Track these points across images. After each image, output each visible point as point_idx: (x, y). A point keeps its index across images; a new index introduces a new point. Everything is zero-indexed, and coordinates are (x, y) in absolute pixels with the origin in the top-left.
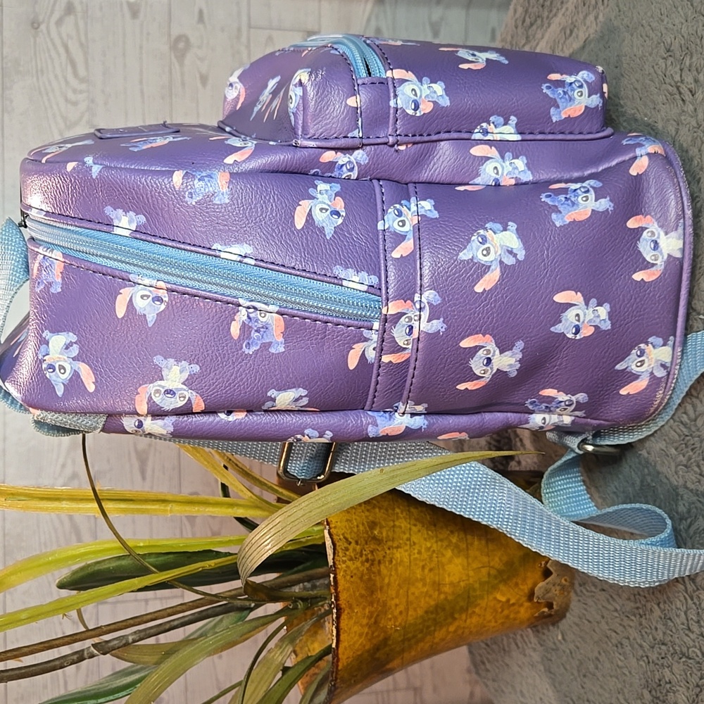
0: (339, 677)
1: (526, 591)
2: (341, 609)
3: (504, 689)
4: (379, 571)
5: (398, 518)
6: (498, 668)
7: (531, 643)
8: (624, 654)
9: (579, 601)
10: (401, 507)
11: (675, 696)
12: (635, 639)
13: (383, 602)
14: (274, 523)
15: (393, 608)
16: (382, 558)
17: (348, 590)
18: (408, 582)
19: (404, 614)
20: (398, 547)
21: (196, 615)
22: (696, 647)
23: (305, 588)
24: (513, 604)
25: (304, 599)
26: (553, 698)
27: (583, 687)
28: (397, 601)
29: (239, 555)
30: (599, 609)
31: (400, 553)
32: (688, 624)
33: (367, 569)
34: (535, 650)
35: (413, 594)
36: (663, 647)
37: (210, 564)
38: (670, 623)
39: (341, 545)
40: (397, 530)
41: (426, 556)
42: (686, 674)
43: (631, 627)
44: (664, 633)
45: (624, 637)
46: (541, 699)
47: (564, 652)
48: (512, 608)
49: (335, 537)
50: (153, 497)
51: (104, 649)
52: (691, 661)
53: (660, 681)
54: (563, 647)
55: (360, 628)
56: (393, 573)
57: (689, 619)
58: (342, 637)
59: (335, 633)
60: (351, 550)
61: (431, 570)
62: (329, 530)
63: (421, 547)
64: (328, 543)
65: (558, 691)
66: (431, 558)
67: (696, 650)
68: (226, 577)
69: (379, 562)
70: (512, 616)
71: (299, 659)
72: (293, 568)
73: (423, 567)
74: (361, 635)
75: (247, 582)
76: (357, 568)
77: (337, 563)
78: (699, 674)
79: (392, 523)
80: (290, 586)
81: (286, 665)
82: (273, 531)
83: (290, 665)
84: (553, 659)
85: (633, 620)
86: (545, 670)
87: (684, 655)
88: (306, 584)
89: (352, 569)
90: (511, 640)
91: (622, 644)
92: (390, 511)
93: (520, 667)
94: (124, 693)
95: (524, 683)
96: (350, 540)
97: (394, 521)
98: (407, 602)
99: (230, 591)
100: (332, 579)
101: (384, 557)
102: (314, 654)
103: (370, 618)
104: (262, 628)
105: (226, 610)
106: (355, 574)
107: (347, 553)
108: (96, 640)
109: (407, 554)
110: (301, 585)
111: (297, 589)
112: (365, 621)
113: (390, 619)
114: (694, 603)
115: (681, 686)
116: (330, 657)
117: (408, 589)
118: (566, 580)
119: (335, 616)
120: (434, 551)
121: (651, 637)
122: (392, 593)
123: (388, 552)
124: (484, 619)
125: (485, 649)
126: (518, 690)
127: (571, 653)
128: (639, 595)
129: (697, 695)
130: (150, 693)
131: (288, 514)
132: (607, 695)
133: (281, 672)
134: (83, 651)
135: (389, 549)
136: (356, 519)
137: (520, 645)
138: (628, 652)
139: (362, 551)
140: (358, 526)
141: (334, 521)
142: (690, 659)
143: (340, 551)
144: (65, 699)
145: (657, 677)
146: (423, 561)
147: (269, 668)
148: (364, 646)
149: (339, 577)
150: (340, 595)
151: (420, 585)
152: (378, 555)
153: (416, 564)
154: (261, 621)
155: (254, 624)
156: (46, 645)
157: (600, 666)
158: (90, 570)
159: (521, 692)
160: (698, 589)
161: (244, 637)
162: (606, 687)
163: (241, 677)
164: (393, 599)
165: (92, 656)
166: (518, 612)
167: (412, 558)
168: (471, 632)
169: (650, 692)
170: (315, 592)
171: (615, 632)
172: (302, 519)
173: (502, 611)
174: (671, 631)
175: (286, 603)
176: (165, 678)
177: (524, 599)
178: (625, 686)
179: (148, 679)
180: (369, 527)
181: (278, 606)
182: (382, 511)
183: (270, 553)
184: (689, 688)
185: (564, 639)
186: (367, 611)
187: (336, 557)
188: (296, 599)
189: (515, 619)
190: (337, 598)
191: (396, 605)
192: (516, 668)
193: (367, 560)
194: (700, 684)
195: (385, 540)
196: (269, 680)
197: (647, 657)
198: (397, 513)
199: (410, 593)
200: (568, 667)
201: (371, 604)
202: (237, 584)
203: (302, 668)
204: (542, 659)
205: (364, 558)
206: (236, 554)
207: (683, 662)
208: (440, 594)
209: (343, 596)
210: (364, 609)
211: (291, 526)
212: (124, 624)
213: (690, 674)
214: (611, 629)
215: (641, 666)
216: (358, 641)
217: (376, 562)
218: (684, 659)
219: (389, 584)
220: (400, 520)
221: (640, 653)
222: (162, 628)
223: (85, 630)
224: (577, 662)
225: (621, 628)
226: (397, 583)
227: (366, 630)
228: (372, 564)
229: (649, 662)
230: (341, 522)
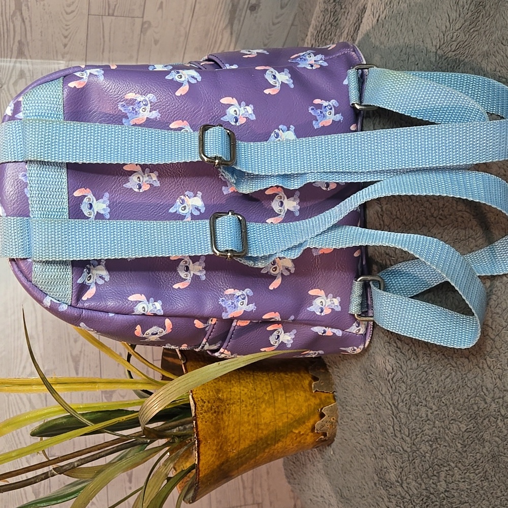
0: (200, 481)
1: (310, 426)
2: (200, 441)
3: (305, 489)
4: (222, 419)
5: (233, 386)
6: (300, 476)
7: (317, 458)
8: (364, 456)
9: (340, 429)
10: (235, 380)
11: (389, 475)
12: (369, 446)
13: (225, 436)
14: (159, 395)
15: (231, 439)
16: (224, 411)
17: (204, 430)
18: (240, 423)
19: (238, 443)
20: (233, 404)
21: (115, 448)
22: (399, 445)
23: (179, 430)
24: (303, 434)
25: (179, 437)
26: (330, 489)
27: (344, 480)
28: (233, 435)
29: (140, 412)
30: (351, 432)
31: (235, 407)
32: (395, 433)
33: (215, 417)
34: (319, 462)
35: (243, 430)
36: (382, 448)
37: (124, 418)
38: (385, 434)
39: (199, 404)
40: (232, 393)
41: (250, 408)
42: (394, 462)
43: (366, 439)
44: (382, 440)
45: (364, 446)
46: (324, 491)
47: (334, 461)
48: (302, 437)
49: (195, 399)
50: (87, 381)
51: (60, 471)
52: (397, 454)
53: (381, 467)
54: (334, 458)
55: (212, 451)
56: (230, 419)
57: (395, 430)
58: (201, 458)
59: (197, 455)
60: (205, 407)
61: (253, 416)
62: (192, 396)
63: (247, 403)
64: (192, 403)
65: (332, 485)
66: (253, 409)
67: (399, 447)
68: (132, 426)
69: (222, 413)
70: (302, 441)
71: (177, 472)
72: (172, 418)
73: (248, 415)
74: (212, 456)
75: (144, 428)
76: (209, 417)
77: (197, 414)
78: (401, 460)
79: (229, 390)
80: (171, 429)
81: (169, 476)
82: (158, 400)
83: (172, 476)
84: (329, 466)
85: (367, 435)
86: (325, 473)
87: (393, 450)
88: (180, 427)
89: (206, 417)
90: (307, 457)
91: (362, 450)
92: (228, 383)
93: (312, 473)
94: (73, 496)
95: (314, 483)
96: (205, 401)
97: (230, 388)
98: (239, 435)
99: (135, 433)
100: (194, 424)
101: (225, 410)
102: (186, 469)
103: (217, 446)
104: (154, 454)
105: (132, 445)
106: (208, 420)
107: (203, 408)
108: (55, 466)
109: (238, 407)
110: (177, 428)
111: (175, 431)
112: (214, 448)
113: (230, 446)
114: (398, 421)
115: (392, 469)
116: (194, 471)
117: (240, 428)
118: (333, 419)
119: (196, 445)
120: (254, 405)
121: (376, 443)
122: (230, 430)
123: (227, 406)
124: (286, 444)
125: (293, 465)
126: (311, 488)
127: (338, 460)
128: (370, 420)
129: (401, 473)
130: (89, 495)
131: (167, 389)
132: (357, 482)
133: (166, 480)
134: (48, 472)
135: (228, 405)
136: (208, 388)
137: (311, 460)
138: (366, 454)
139: (212, 407)
140: (209, 392)
141: (195, 390)
142: (397, 452)
143: (199, 407)
144: (37, 501)
145: (380, 465)
146: (248, 411)
147: (159, 478)
148: (214, 462)
149: (198, 423)
150: (199, 433)
151: (247, 425)
152: (221, 409)
153: (244, 413)
154: (153, 450)
155: (149, 452)
156: (26, 470)
157: (352, 465)
158: (51, 424)
159: (313, 489)
160: (399, 412)
161: (144, 460)
162: (356, 477)
163: (142, 484)
164: (231, 434)
165: (53, 475)
166: (306, 439)
167: (241, 410)
168: (278, 452)
169: (377, 475)
170: (185, 432)
171: (359, 444)
172: (175, 392)
173: (296, 439)
174: (386, 438)
175: (169, 439)
176: (98, 486)
177: (309, 431)
178: (365, 475)
179: (87, 488)
180: (216, 392)
181: (164, 441)
182: (224, 383)
183: (157, 411)
184: (396, 469)
185: (334, 453)
186: (215, 442)
187: (197, 411)
188: (174, 437)
189: (304, 443)
190: (197, 435)
191: (233, 438)
192: (310, 474)
193: (215, 412)
194: (402, 466)
195: (225, 399)
196: (160, 486)
197: (375, 455)
198: (233, 384)
199: (241, 431)
200: (337, 470)
201: (218, 437)
202: (139, 429)
203: (179, 477)
204: (323, 467)
205: (213, 411)
206: (138, 412)
207: (393, 455)
208: (258, 430)
209: (201, 434)
210: (214, 440)
211: (168, 396)
212: (72, 455)
213: (397, 461)
214: (357, 442)
215: (372, 461)
216: (211, 459)
217: (220, 413)
218: (393, 453)
219: (228, 426)
220: (234, 388)
221: (372, 453)
222: (95, 457)
223: (47, 460)
224: (341, 466)
225: (361, 440)
226: (233, 424)
227: (215, 453)
228: (218, 414)
229: (376, 458)
230: (199, 390)
